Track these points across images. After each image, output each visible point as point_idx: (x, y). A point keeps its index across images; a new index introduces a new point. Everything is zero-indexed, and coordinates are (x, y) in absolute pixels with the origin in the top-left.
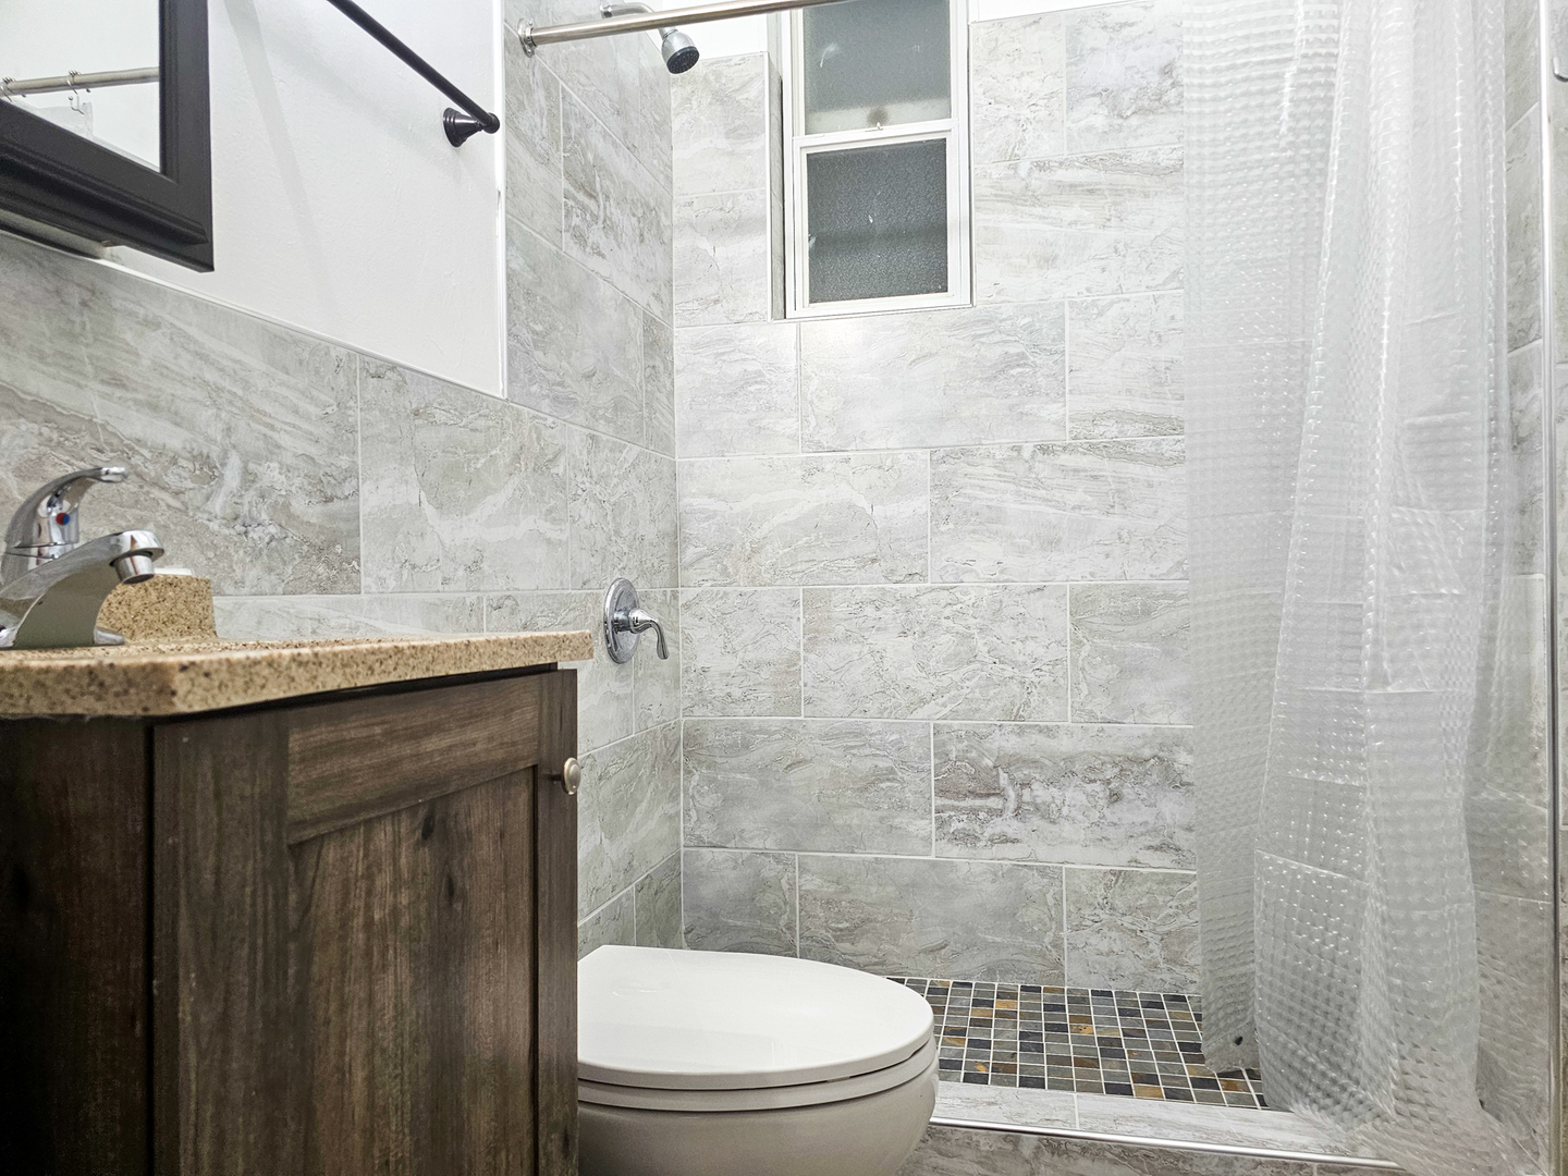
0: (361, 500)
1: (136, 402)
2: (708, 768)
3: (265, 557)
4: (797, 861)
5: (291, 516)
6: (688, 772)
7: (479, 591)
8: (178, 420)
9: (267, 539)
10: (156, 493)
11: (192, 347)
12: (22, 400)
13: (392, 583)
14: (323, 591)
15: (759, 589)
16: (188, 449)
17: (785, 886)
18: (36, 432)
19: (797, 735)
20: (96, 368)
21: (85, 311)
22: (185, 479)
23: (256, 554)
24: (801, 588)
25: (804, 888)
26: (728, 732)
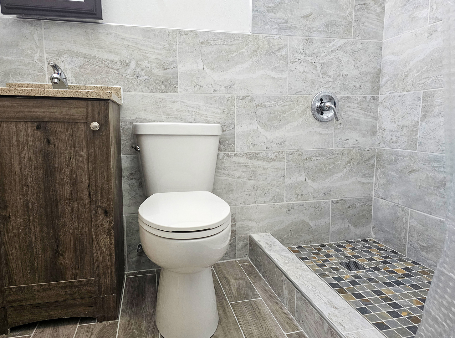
0: (178, 69)
1: (105, 51)
2: (383, 168)
3: (144, 84)
4: (409, 212)
5: (152, 74)
6: (377, 169)
7: (232, 94)
8: (117, 54)
9: (144, 79)
10: (111, 70)
11: (120, 37)
12: (79, 54)
13: (191, 91)
14: (164, 92)
15: (406, 93)
16: (120, 60)
17: (404, 221)
18: (82, 60)
19: (414, 159)
20: (95, 45)
21: (92, 34)
22: (119, 67)
23: (141, 83)
24: (422, 92)
25: (411, 224)
26: (390, 155)
